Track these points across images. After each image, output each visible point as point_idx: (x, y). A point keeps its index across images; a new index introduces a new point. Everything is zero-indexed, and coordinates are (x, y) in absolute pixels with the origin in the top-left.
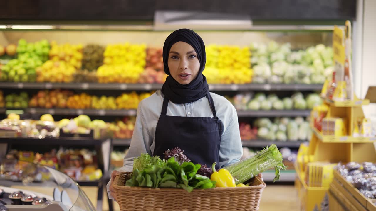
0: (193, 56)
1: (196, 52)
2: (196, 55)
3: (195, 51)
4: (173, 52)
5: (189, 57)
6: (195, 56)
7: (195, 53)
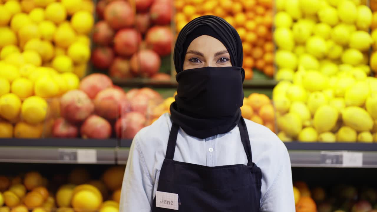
0: (225, 60)
1: (229, 52)
2: (229, 59)
3: (227, 52)
4: (192, 52)
5: (218, 60)
6: (227, 60)
7: (227, 55)
